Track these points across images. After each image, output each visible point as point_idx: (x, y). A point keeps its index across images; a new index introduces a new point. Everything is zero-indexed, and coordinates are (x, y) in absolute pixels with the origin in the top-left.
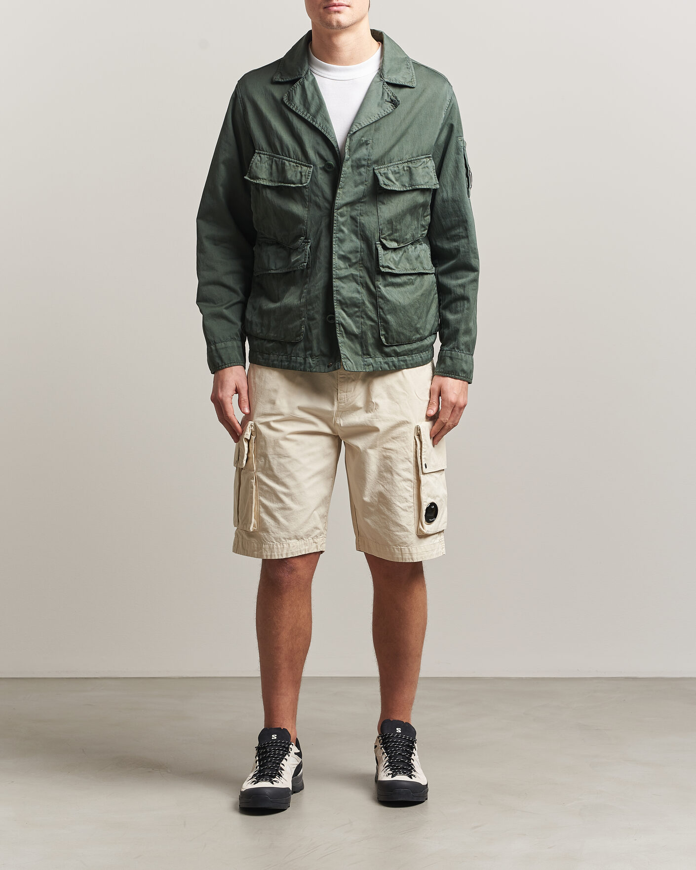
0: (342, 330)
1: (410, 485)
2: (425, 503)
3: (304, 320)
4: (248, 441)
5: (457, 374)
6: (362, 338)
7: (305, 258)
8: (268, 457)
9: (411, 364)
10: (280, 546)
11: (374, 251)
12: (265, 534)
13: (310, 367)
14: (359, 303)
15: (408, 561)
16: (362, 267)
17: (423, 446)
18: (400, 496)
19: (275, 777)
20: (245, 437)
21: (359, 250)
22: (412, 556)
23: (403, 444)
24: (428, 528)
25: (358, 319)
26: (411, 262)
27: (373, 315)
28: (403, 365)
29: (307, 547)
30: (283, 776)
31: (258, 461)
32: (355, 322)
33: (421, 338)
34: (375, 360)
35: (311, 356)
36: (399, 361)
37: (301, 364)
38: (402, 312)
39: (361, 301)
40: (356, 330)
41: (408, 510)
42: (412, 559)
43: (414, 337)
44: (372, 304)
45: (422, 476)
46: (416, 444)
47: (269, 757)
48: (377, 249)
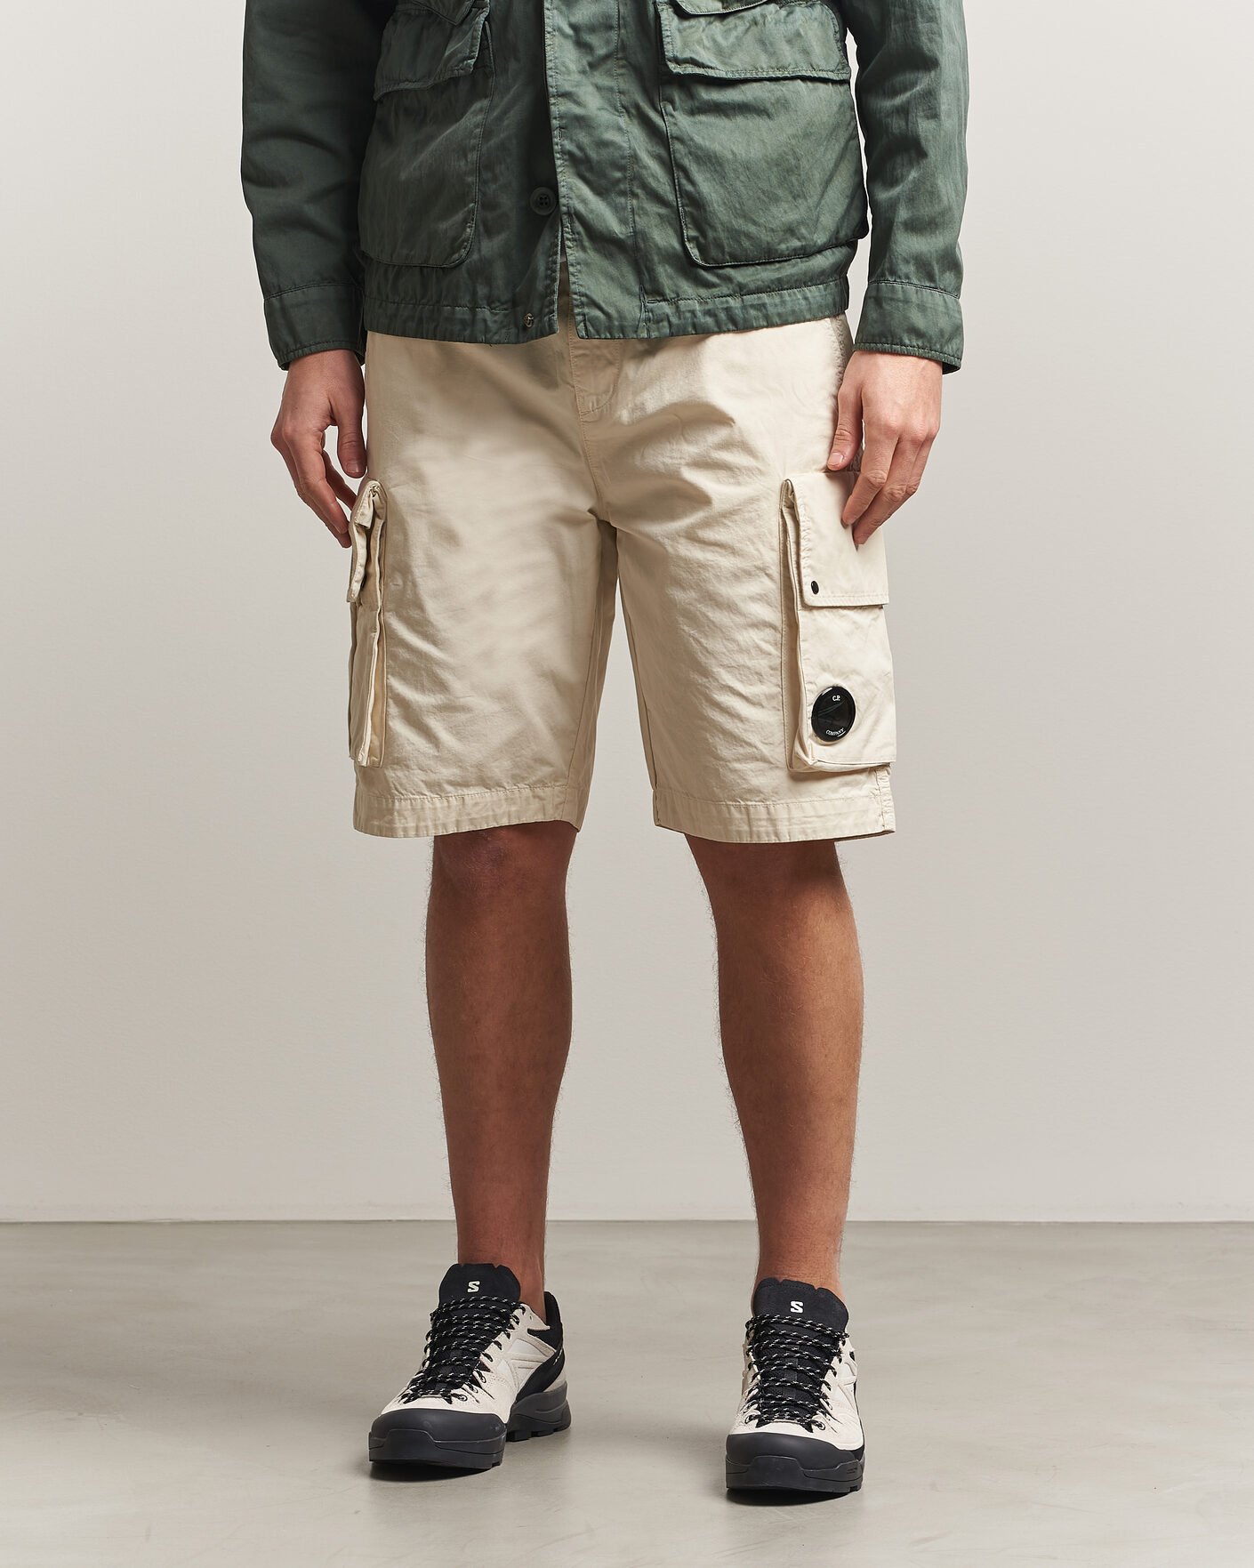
0: (580, 229)
1: (771, 639)
2: (808, 687)
3: (473, 209)
4: (368, 533)
5: (895, 341)
6: (636, 248)
7: (473, 45)
8: (412, 573)
9: (779, 315)
10: (442, 803)
11: (652, 23)
12: (400, 774)
13: (487, 330)
14: (623, 157)
15: (765, 840)
16: (623, 67)
17: (803, 534)
18: (743, 666)
19: (460, 1387)
20: (357, 521)
21: (615, 23)
22: (774, 825)
23: (750, 530)
24: (818, 754)
25: (622, 200)
26: (771, 50)
27: (665, 189)
28: (756, 318)
29: (513, 809)
30: (482, 1384)
31: (386, 585)
32: (616, 209)
33: (803, 248)
34: (677, 307)
35: (490, 302)
36: (744, 307)
37: (463, 322)
38: (742, 178)
39: (627, 152)
40: (617, 229)
41: (765, 703)
42: (777, 834)
43: (783, 246)
44: (658, 158)
45: (802, 615)
46: (785, 531)
47: (454, 1336)
48: (658, 16)
